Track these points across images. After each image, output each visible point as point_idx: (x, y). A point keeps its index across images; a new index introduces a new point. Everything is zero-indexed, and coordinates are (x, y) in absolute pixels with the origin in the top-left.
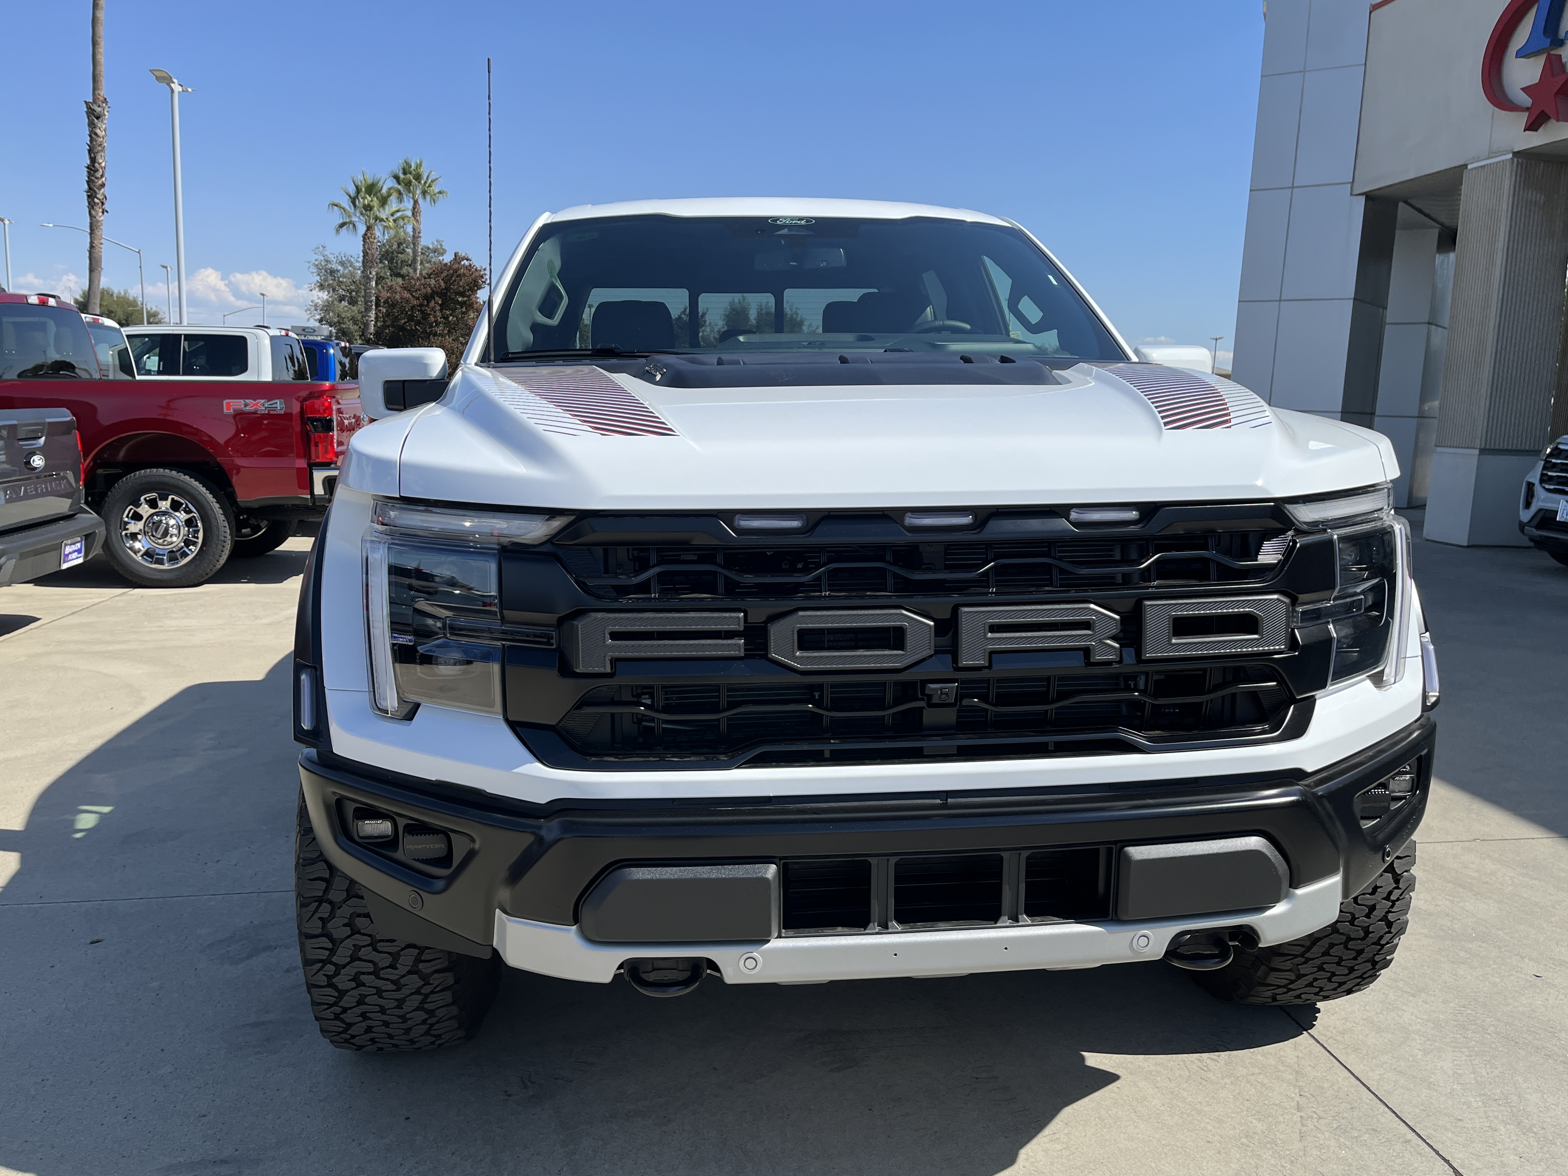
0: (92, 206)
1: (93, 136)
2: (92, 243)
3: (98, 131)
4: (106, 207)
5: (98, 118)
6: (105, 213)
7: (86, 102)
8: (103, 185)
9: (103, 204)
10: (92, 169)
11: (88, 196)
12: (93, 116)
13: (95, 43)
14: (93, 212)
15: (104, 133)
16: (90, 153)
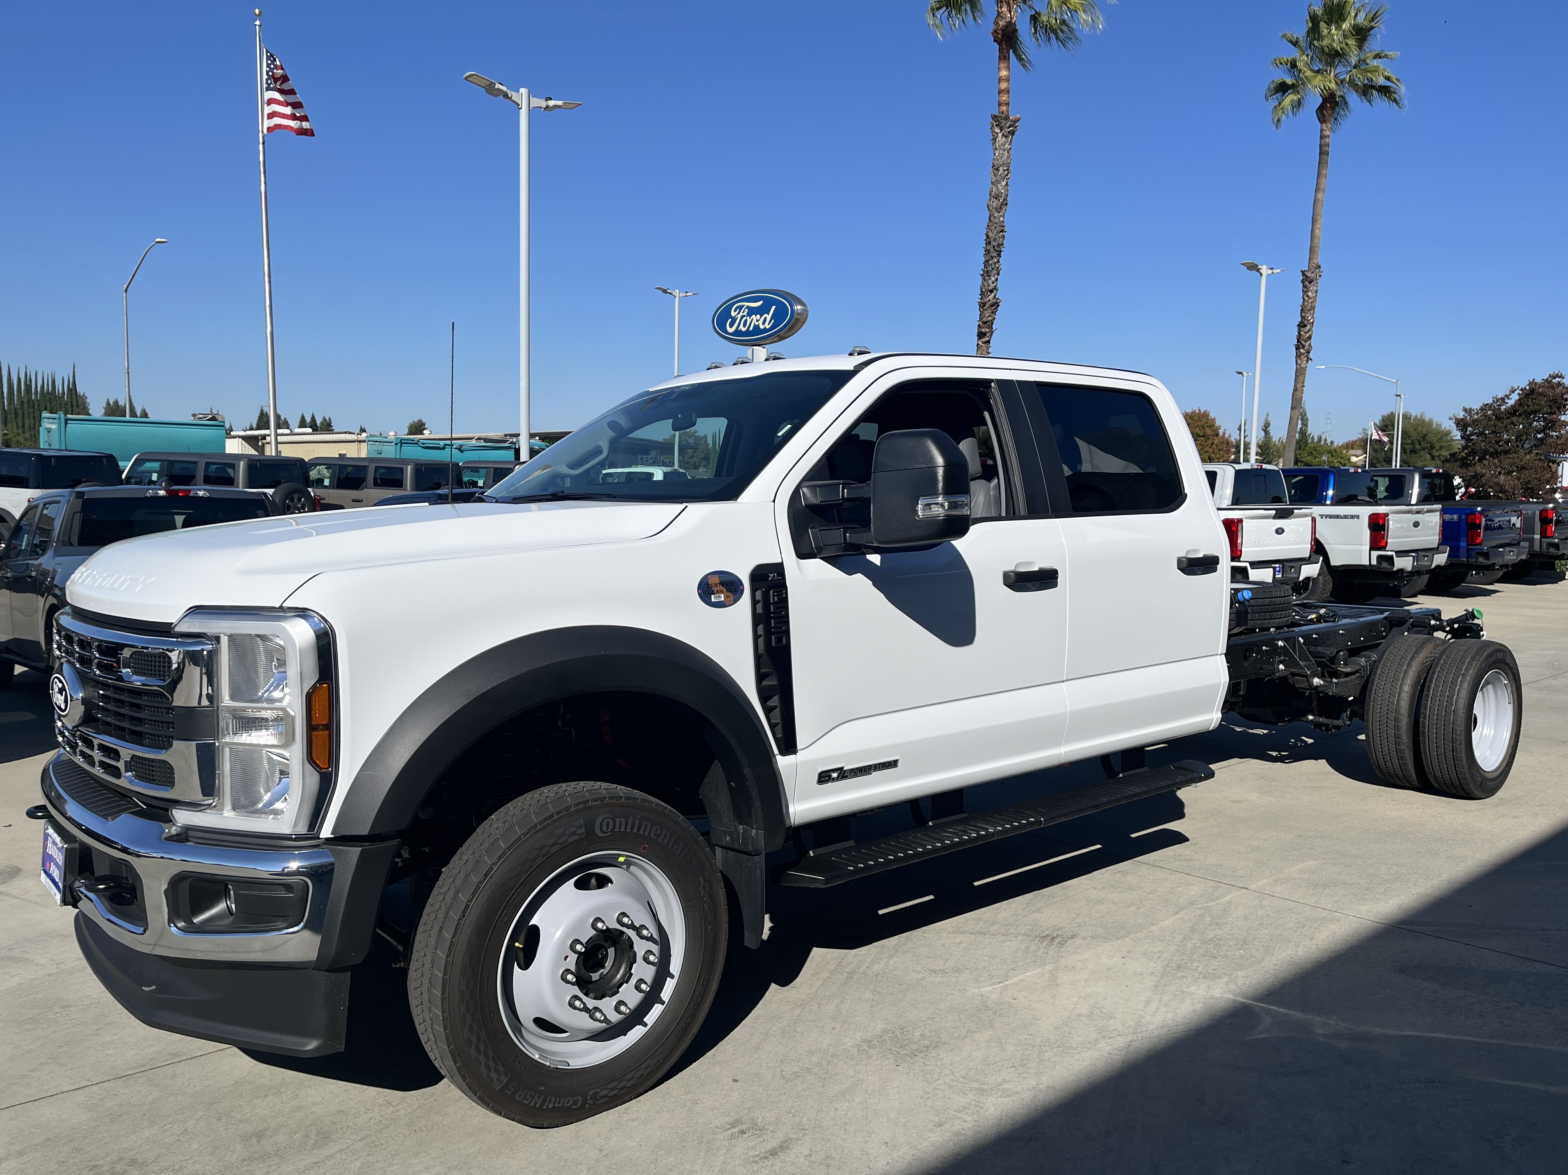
0: (1298, 356)
1: (1306, 298)
2: (1295, 386)
3: (1310, 294)
4: (1311, 355)
5: (1310, 283)
6: (1310, 361)
7: (1302, 271)
8: (1310, 338)
9: (1309, 353)
10: (1302, 325)
11: (1297, 349)
12: (1307, 281)
13: (1314, 221)
14: (1299, 361)
15: (1314, 294)
16: (1301, 314)
